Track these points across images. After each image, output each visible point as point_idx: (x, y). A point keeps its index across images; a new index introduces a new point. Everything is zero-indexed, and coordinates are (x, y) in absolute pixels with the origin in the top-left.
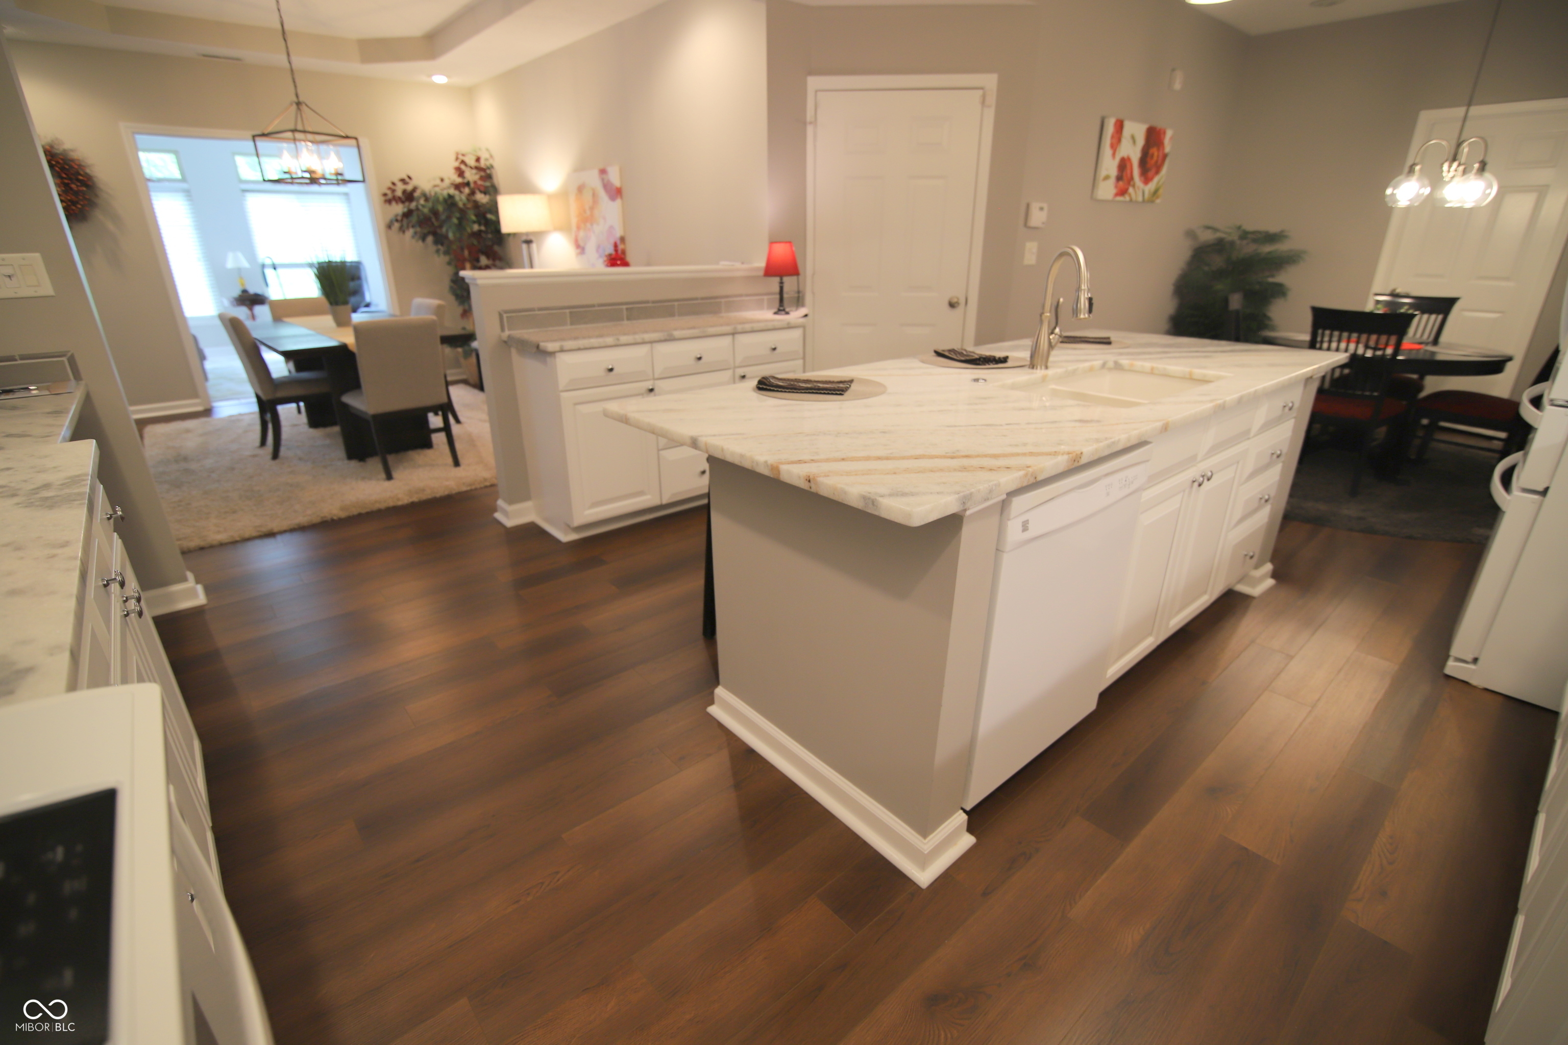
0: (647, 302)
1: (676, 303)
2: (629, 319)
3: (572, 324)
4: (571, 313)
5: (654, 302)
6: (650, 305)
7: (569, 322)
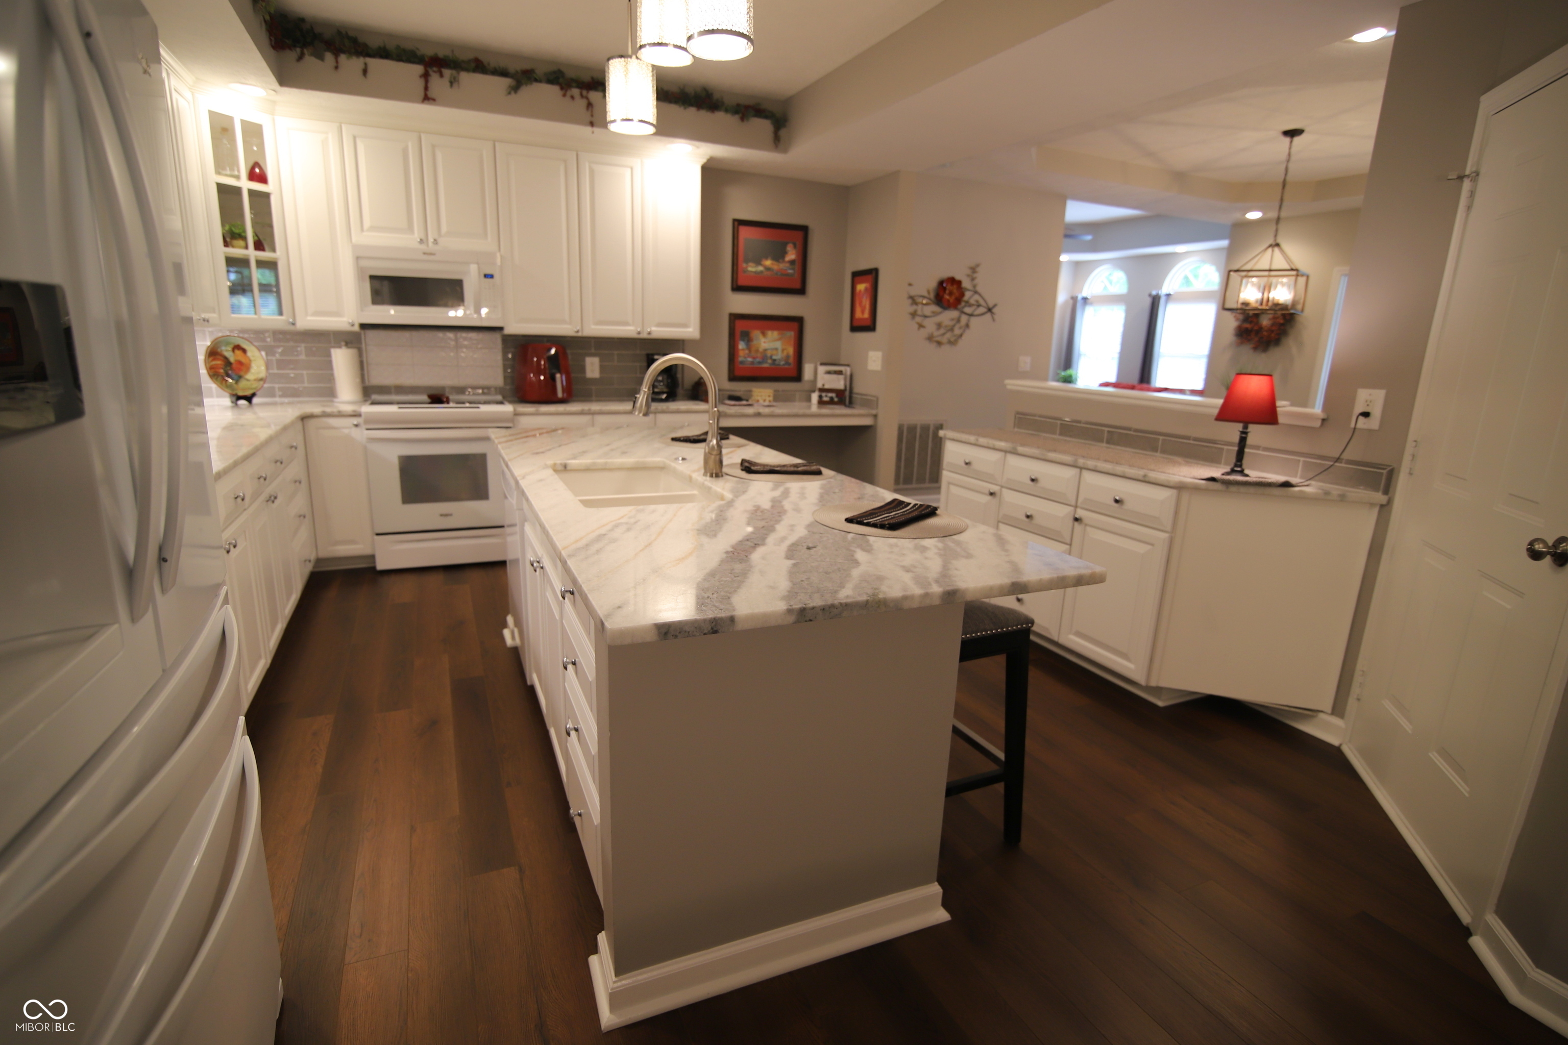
0: (1130, 429)
1: (1161, 438)
2: (1108, 442)
3: (1061, 434)
4: (1061, 424)
5: (1136, 430)
6: (1131, 433)
7: (1058, 432)
